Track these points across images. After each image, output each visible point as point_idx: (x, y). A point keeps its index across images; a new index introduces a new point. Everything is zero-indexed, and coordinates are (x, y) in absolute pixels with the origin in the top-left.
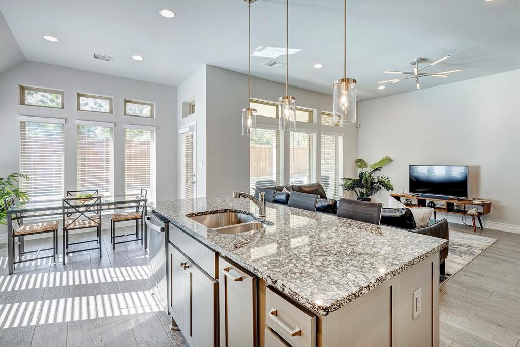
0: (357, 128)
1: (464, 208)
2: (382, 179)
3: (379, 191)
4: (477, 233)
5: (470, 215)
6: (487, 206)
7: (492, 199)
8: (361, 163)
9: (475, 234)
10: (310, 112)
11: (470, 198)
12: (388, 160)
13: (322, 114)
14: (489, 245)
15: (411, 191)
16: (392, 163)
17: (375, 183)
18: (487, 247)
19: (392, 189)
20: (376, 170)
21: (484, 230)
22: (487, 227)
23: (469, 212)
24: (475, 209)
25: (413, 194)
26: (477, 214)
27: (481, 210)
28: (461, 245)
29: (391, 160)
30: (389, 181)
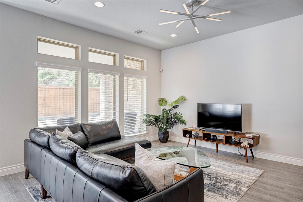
0: (161, 72)
1: (240, 140)
2: (177, 115)
3: (176, 125)
4: (248, 164)
5: (243, 147)
6: (257, 139)
7: (260, 132)
8: (162, 101)
9: (247, 166)
10: (114, 56)
11: (244, 131)
12: (183, 99)
13: (125, 58)
14: (256, 179)
15: (199, 126)
16: (186, 101)
17: (172, 118)
18: (253, 182)
19: (185, 124)
20: (174, 107)
21: (254, 159)
22: (257, 157)
23: (242, 145)
24: (247, 142)
25: (200, 128)
26: (248, 146)
27: (252, 142)
28: (231, 181)
29: (185, 99)
30: (182, 117)
